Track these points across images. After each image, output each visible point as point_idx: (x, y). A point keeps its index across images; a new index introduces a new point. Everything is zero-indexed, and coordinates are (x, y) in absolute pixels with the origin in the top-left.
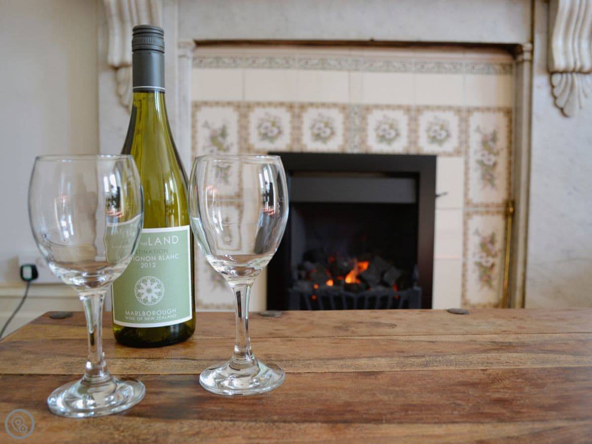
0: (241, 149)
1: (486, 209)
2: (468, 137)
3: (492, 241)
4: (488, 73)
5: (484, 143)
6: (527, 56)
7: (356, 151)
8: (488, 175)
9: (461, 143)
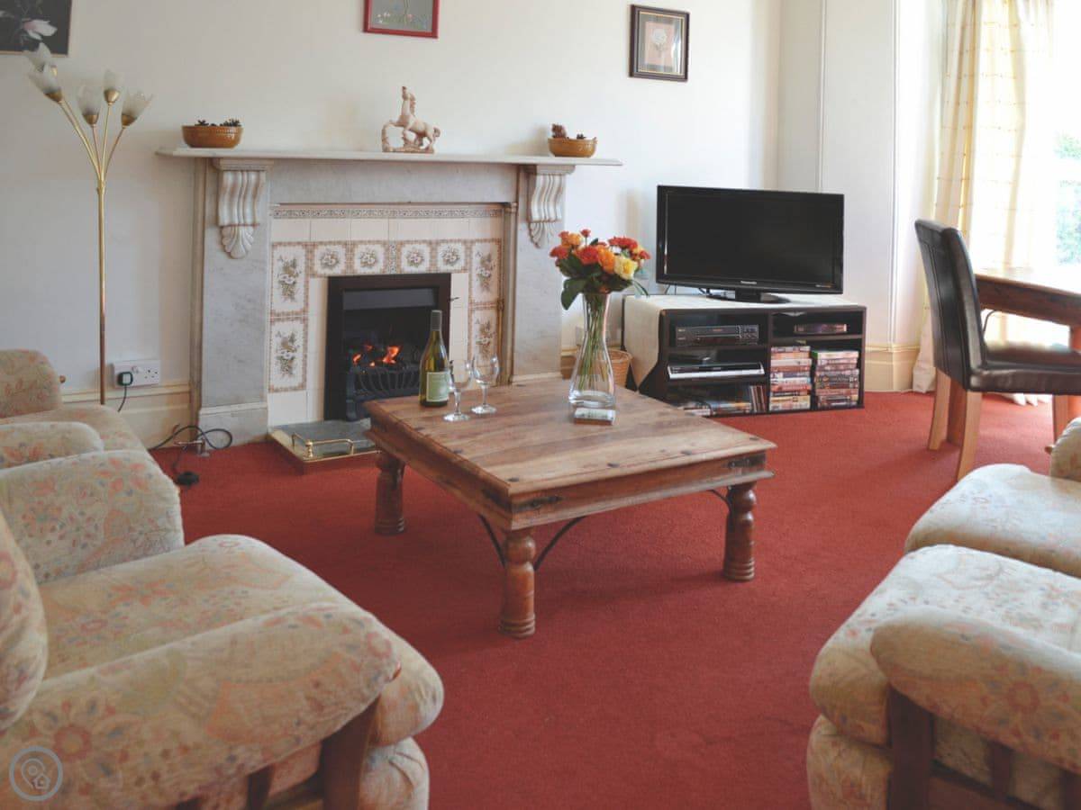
0: (307, 275)
1: (484, 306)
2: (471, 258)
3: (488, 326)
4: (486, 217)
5: (483, 262)
6: (513, 210)
7: (393, 272)
8: (485, 284)
9: (466, 263)
